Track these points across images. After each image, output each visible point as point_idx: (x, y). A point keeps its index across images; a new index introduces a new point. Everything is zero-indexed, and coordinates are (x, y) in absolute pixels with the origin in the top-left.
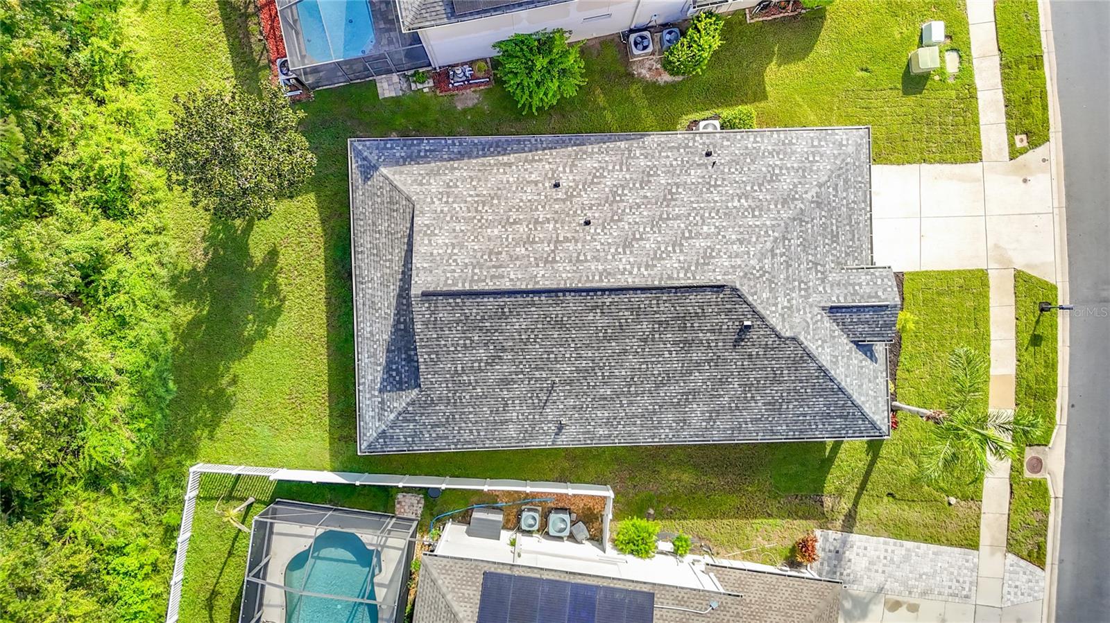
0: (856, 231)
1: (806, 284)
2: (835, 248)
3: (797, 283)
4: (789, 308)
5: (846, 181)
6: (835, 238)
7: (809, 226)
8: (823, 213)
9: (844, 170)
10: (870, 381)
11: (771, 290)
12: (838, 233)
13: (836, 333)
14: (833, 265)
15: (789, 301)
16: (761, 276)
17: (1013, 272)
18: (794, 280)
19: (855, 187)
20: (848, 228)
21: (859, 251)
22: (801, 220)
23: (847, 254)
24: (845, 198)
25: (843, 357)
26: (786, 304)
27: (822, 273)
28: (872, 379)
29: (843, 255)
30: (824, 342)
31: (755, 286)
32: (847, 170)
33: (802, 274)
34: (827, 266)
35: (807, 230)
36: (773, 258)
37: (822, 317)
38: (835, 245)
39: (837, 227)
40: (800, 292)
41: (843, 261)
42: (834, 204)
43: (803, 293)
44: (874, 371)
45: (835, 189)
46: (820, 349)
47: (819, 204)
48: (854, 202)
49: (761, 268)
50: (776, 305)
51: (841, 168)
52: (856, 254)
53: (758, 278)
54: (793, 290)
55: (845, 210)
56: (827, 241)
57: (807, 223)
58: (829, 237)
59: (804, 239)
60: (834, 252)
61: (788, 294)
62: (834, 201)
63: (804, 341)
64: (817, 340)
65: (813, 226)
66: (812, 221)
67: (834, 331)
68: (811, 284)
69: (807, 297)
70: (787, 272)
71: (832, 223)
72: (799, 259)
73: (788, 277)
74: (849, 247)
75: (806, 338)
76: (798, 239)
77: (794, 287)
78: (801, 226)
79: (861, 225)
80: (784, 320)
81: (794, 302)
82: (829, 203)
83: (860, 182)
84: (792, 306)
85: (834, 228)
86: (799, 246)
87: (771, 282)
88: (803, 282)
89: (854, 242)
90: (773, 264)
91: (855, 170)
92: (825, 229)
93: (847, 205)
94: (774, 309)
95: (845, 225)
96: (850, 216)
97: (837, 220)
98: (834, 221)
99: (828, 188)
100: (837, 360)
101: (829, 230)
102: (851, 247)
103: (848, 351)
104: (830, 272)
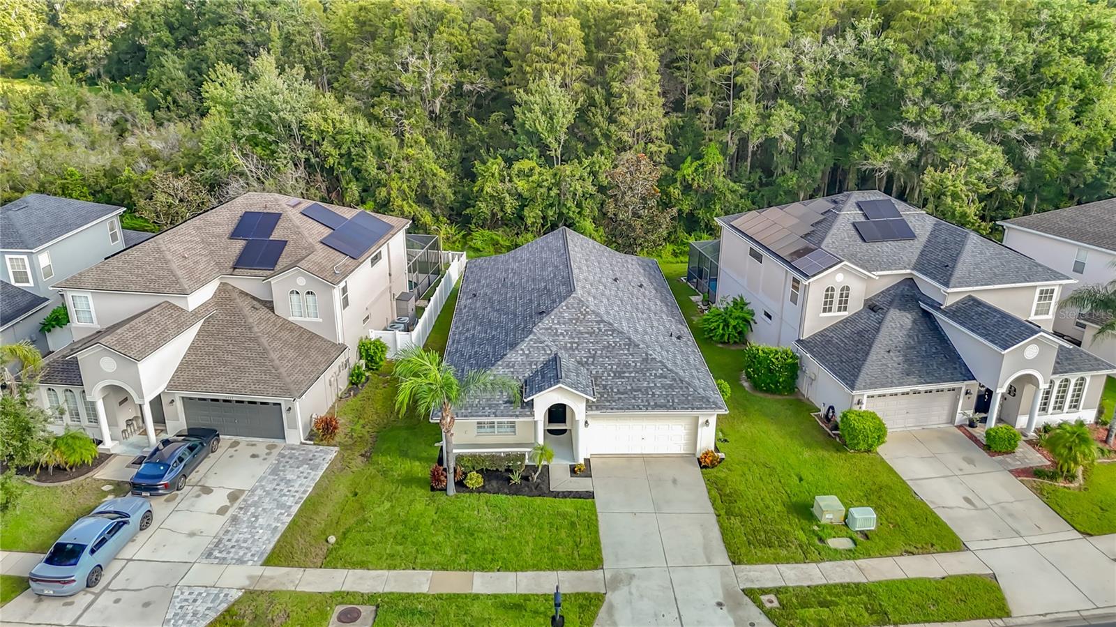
0: (627, 396)
1: (577, 348)
2: (609, 375)
3: (577, 340)
4: (556, 334)
5: (671, 386)
6: (619, 375)
7: (626, 352)
8: (638, 364)
9: (681, 385)
10: (488, 400)
11: (571, 320)
12: (623, 378)
13: (534, 367)
14: (594, 372)
15: (562, 334)
16: (581, 312)
17: (603, 591)
18: (579, 338)
19: (667, 396)
20: (629, 388)
21: (609, 399)
22: (629, 345)
23: (605, 387)
24: (655, 385)
25: (513, 373)
26: (559, 331)
27: (586, 362)
28: (489, 402)
29: (604, 383)
30: (527, 356)
31: (573, 308)
32: (681, 388)
33: (585, 345)
34: (593, 367)
35: (622, 350)
36: (597, 322)
37: (549, 355)
38: (612, 375)
39: (628, 377)
40: (570, 343)
41: (598, 383)
42: (648, 374)
43: (569, 345)
44: (497, 405)
45: (662, 376)
46: (521, 352)
47: (645, 360)
48: (653, 394)
49: (587, 312)
50: (559, 323)
51: (682, 381)
52: (605, 396)
53: (580, 310)
54: (571, 337)
55: (645, 385)
56: (615, 367)
57: (628, 350)
58: (618, 370)
59: (614, 347)
60: (606, 374)
61: (567, 333)
62: (651, 374)
63: (529, 338)
64: (529, 349)
65: (626, 355)
66: (631, 354)
67: (536, 364)
68: (577, 352)
69: (565, 348)
70: (586, 333)
71: (631, 373)
72: (597, 343)
73: (582, 333)
74: (611, 388)
75: (531, 340)
76: (614, 342)
77: (573, 338)
78: (625, 345)
79: (633, 401)
80: (547, 329)
81: (561, 338)
82: (648, 370)
83: (673, 401)
84: (558, 336)
85: (627, 375)
86: (608, 342)
87: (577, 320)
88: (578, 345)
89: (617, 393)
90: (591, 321)
91: (683, 395)
92: (625, 365)
93: (650, 387)
94: (556, 322)
95: (631, 385)
96: (640, 390)
97: (635, 377)
98: (633, 375)
99: (662, 369)
100: (511, 367)
101: (625, 370)
102: (612, 390)
103: (517, 377)
104: (588, 369)
